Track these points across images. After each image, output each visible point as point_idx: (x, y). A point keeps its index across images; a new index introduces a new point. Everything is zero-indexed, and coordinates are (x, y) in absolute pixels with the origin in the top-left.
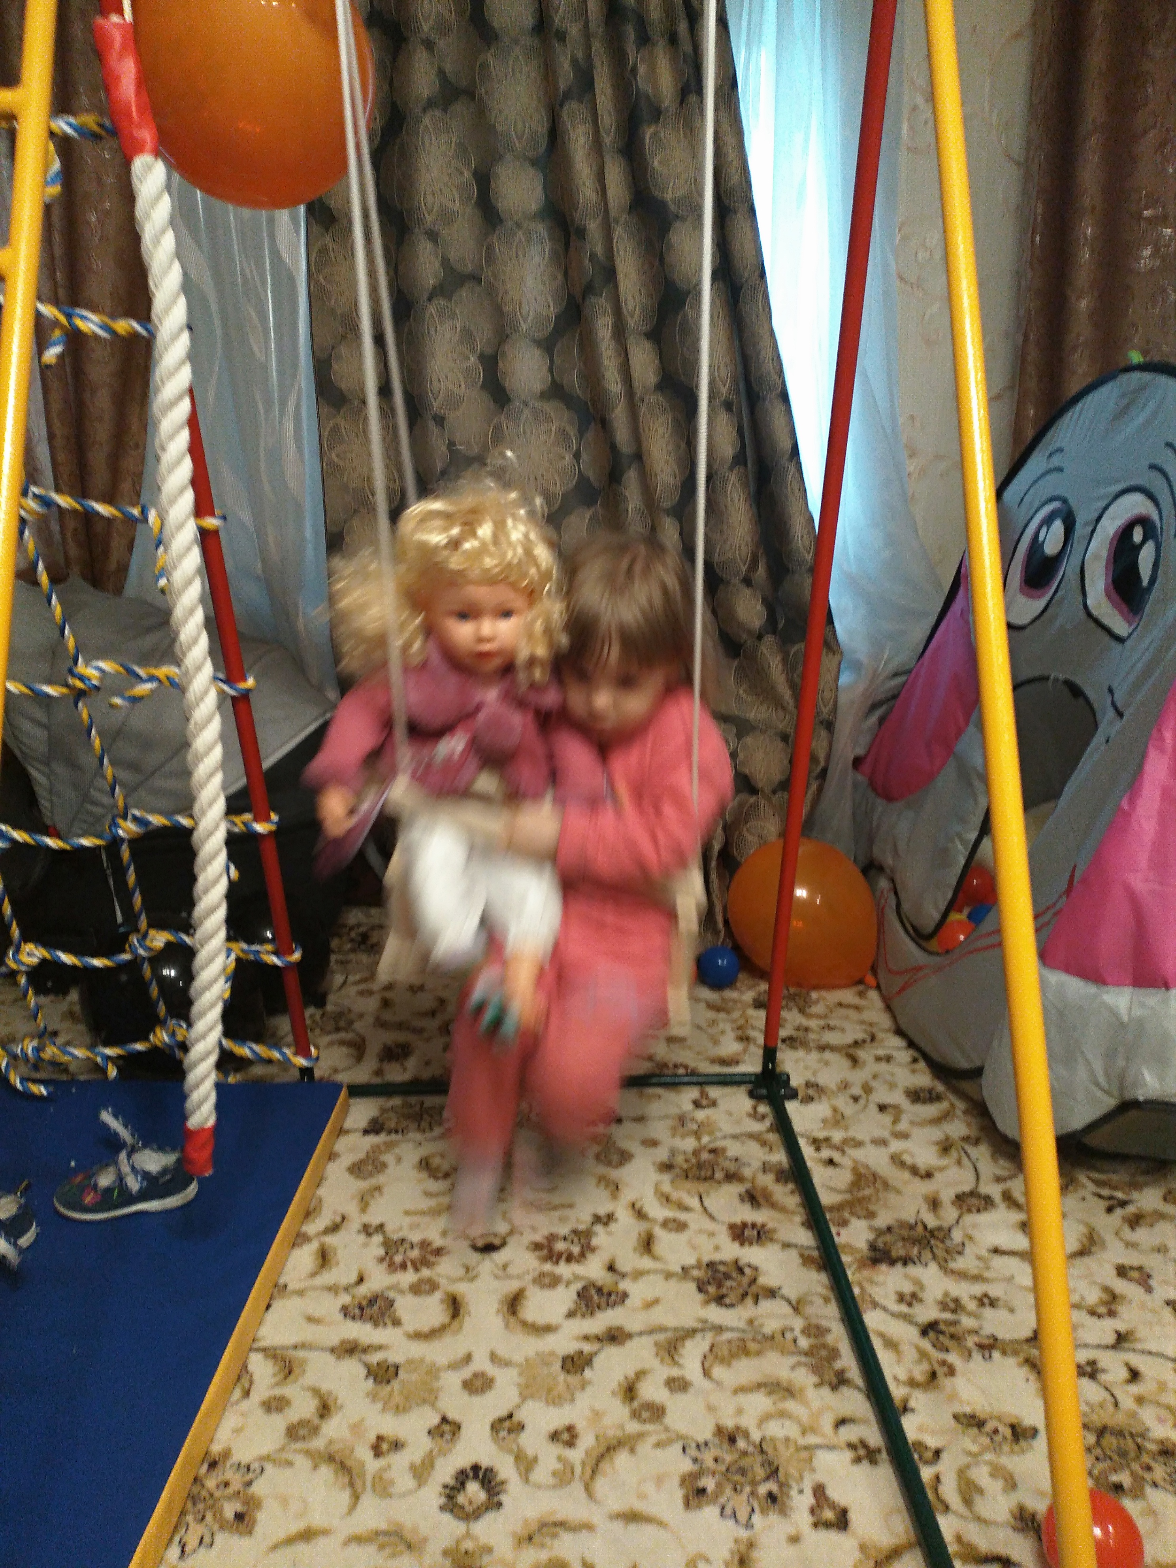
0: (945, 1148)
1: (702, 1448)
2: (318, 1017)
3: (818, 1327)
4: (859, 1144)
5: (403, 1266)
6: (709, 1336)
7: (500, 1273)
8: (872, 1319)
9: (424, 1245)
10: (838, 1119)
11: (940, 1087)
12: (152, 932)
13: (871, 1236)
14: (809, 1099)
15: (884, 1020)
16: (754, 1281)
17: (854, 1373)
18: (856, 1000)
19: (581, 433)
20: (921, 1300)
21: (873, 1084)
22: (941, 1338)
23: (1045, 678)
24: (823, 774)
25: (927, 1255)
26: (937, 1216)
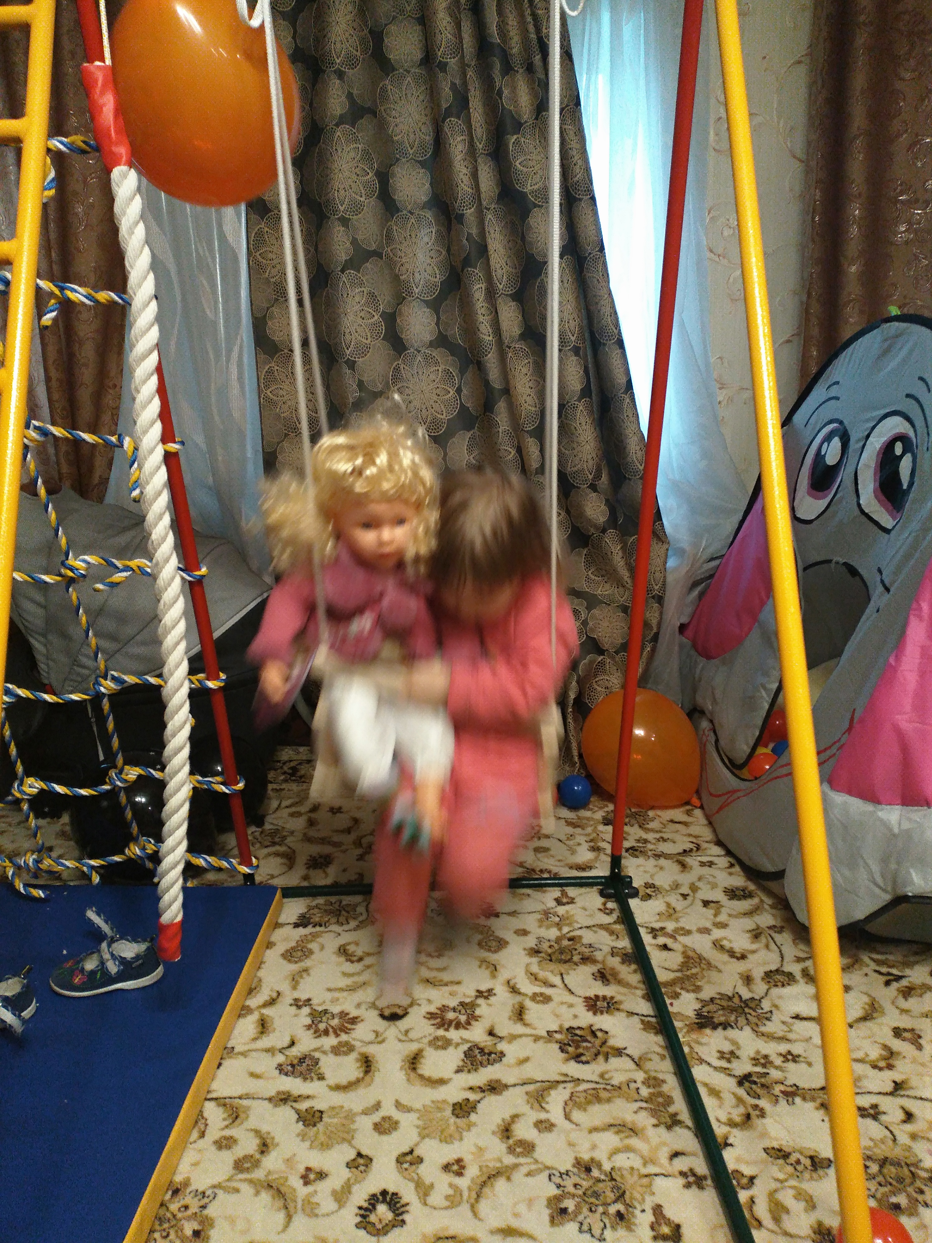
0: (756, 934)
1: (564, 1176)
2: (257, 834)
3: (655, 1078)
4: (688, 932)
5: (326, 1033)
6: (569, 1085)
7: (403, 1038)
8: (699, 1073)
9: (343, 1015)
10: (671, 913)
11: (752, 887)
12: (127, 767)
13: (698, 1006)
14: (649, 897)
15: (706, 833)
16: (604, 1043)
17: (685, 1116)
18: (684, 818)
19: (462, 372)
20: (738, 1057)
21: (699, 884)
22: (754, 1086)
23: (829, 561)
24: (655, 638)
25: (742, 1021)
26: (750, 991)
